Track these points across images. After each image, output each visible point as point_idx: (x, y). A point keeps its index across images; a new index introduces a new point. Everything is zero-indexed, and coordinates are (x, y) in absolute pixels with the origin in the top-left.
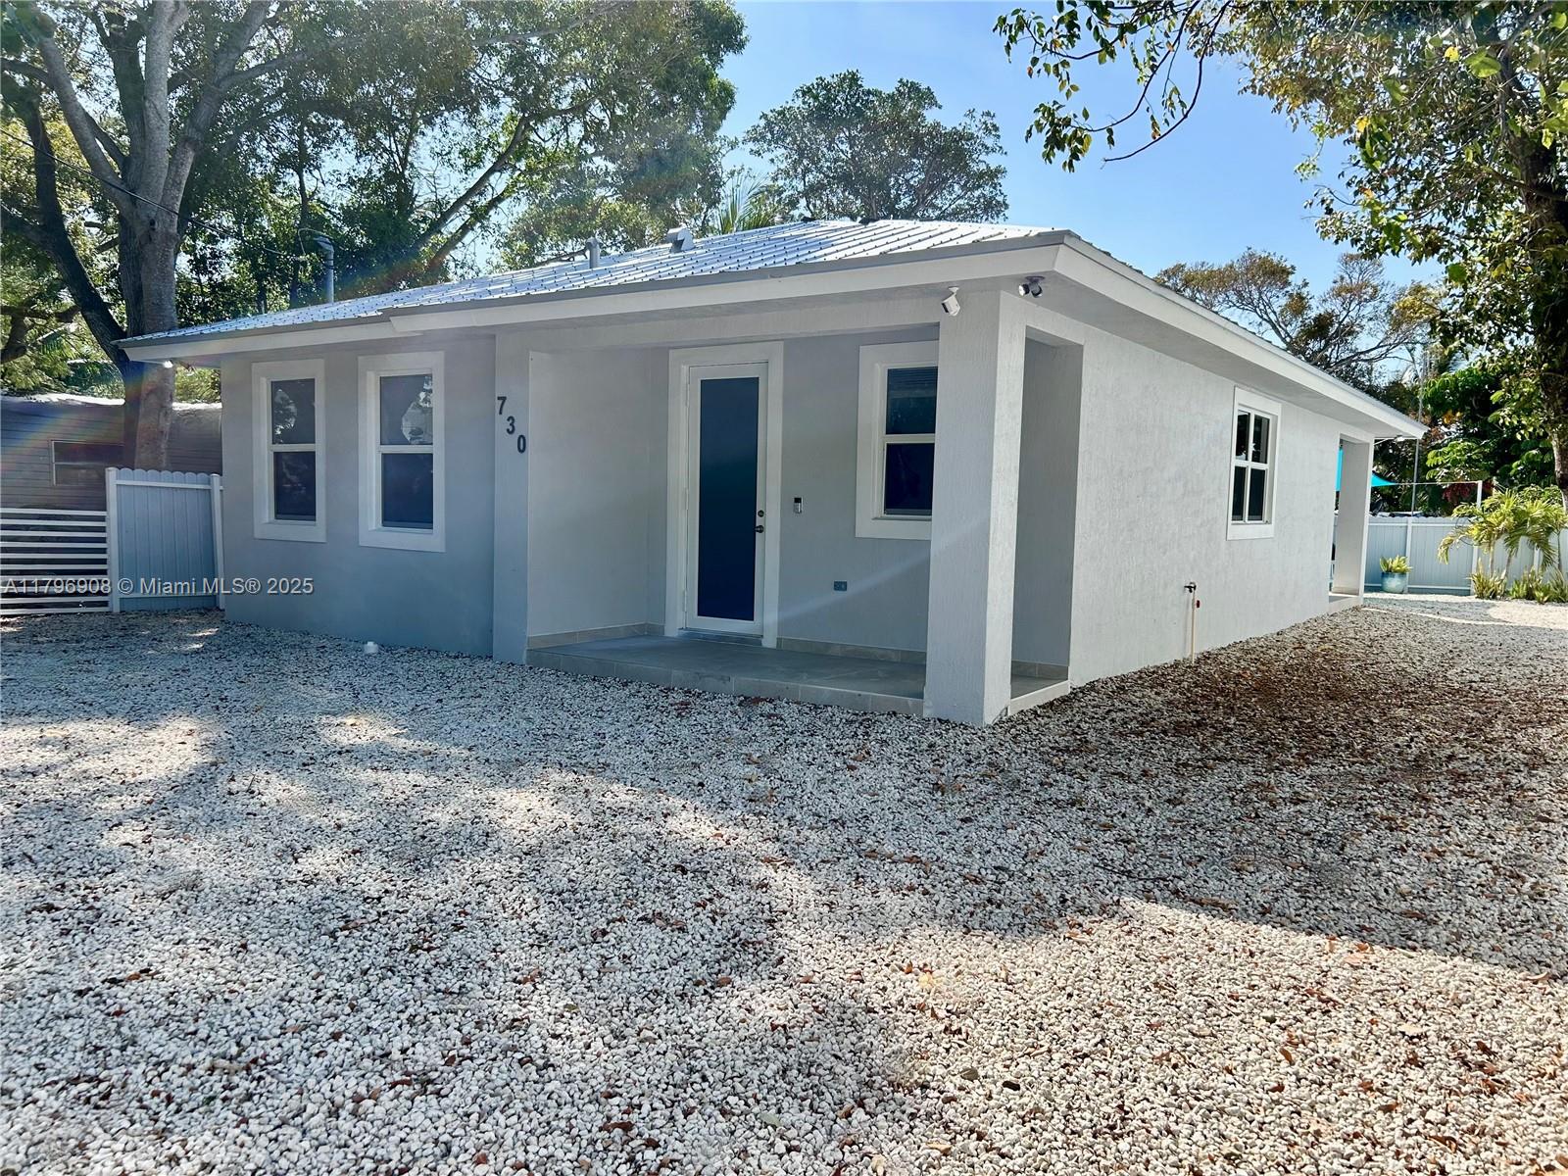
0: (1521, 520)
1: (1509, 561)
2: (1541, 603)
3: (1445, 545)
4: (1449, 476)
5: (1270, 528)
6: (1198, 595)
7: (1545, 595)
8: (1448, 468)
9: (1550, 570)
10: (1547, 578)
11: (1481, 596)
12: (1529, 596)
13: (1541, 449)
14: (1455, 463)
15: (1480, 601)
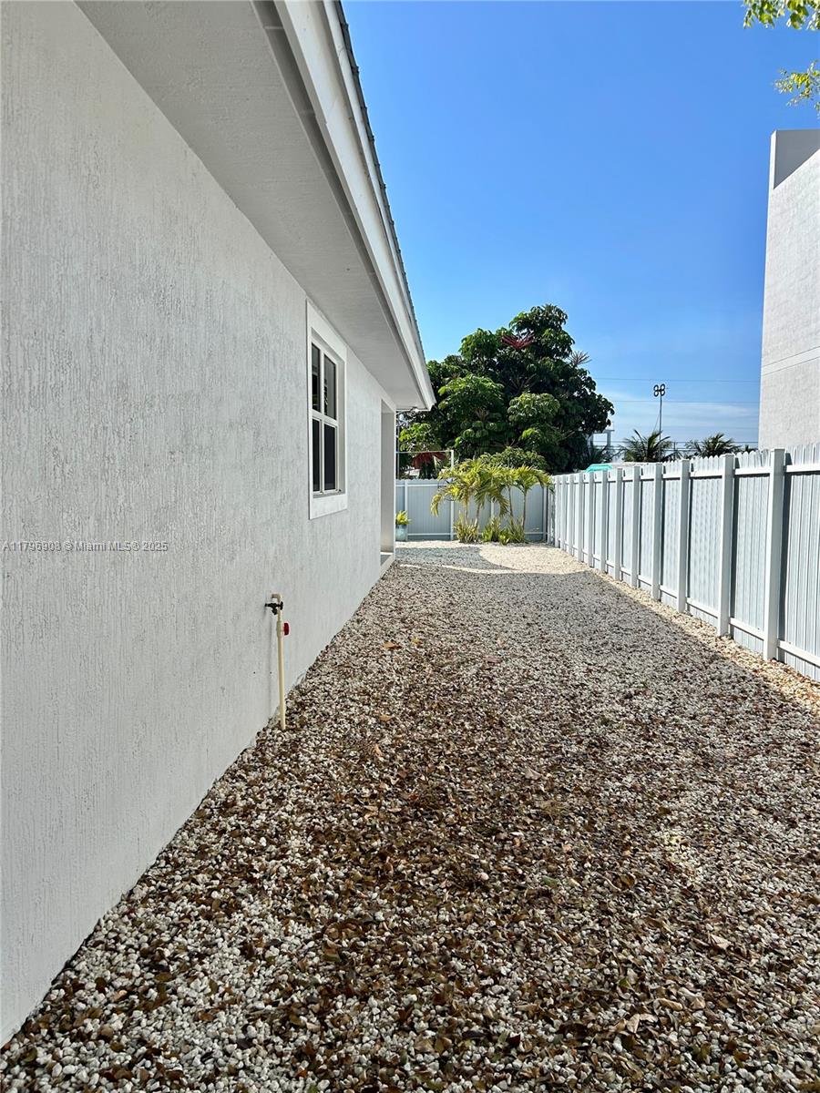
0: (485, 480)
1: (478, 512)
2: (505, 544)
3: (435, 502)
4: (416, 448)
5: (344, 497)
6: (284, 615)
7: (507, 538)
8: (415, 443)
9: (506, 517)
10: (503, 524)
11: (463, 541)
12: (495, 539)
13: (473, 429)
14: (419, 439)
15: (462, 545)
